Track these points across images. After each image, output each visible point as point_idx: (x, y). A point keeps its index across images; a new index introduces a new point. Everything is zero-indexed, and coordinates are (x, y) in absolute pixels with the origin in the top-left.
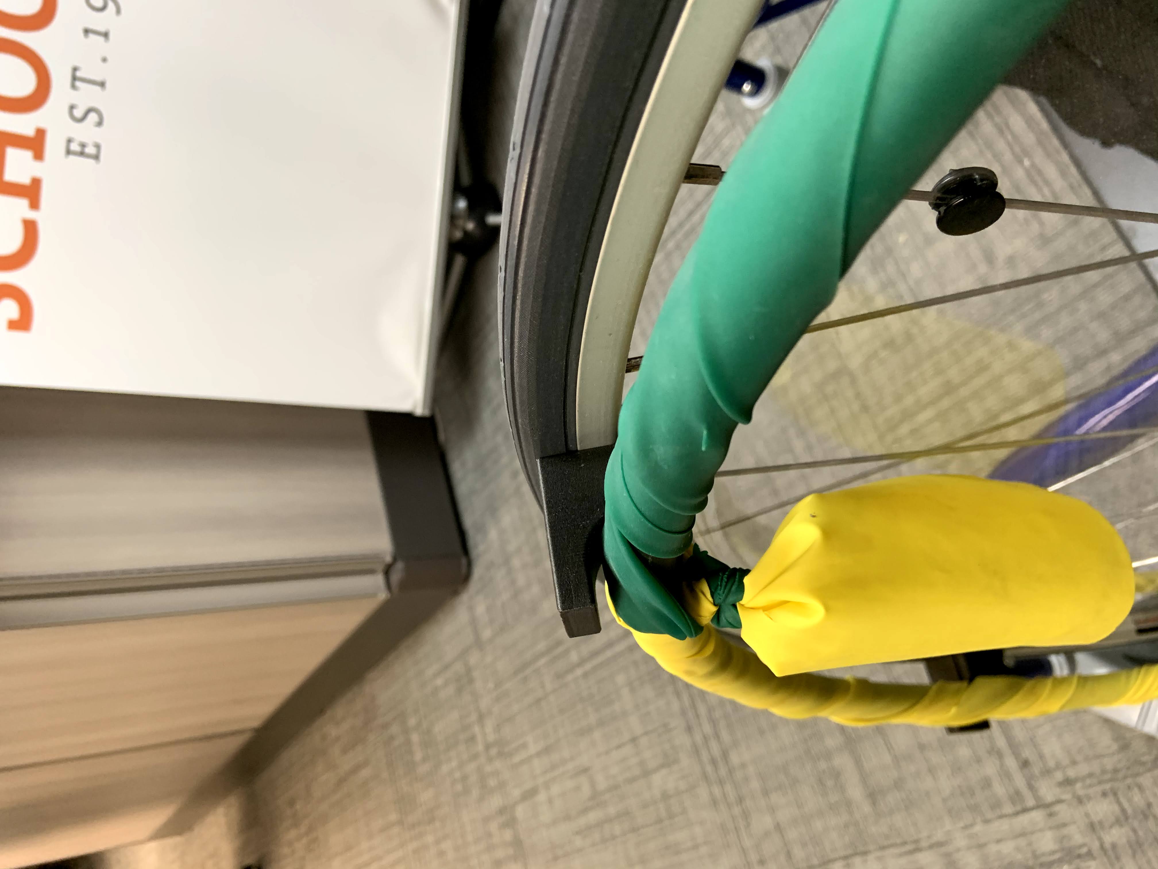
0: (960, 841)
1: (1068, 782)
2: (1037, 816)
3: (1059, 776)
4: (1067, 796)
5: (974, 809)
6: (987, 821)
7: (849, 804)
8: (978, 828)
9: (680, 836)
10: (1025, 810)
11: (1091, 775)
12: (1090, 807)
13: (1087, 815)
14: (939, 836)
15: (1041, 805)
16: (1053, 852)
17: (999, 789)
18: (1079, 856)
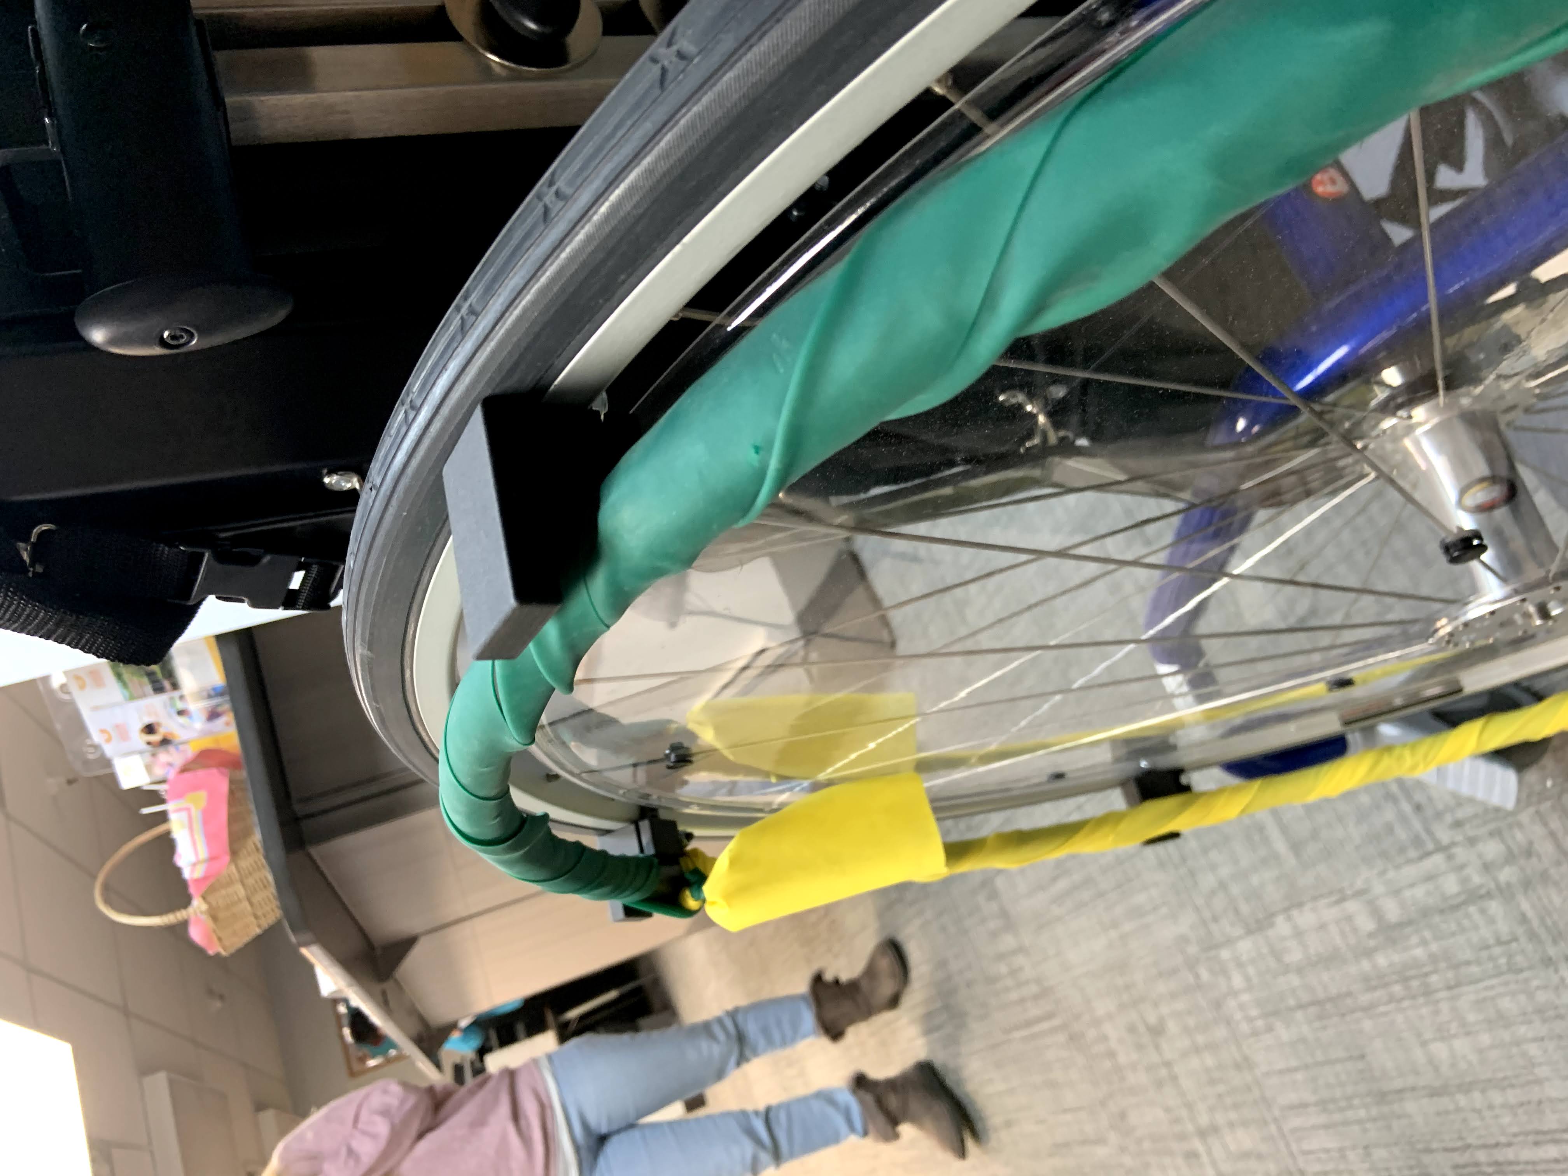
0: (1379, 888)
1: (1458, 824)
2: (1438, 859)
3: (1449, 818)
4: (1459, 838)
5: (1384, 855)
6: (1398, 867)
7: (1276, 857)
8: (1391, 874)
9: (1140, 899)
10: (1428, 854)
11: (1476, 816)
12: (1480, 847)
13: (1480, 856)
14: (1359, 884)
15: (1441, 848)
16: (1459, 894)
17: (1402, 834)
18: (1481, 897)
